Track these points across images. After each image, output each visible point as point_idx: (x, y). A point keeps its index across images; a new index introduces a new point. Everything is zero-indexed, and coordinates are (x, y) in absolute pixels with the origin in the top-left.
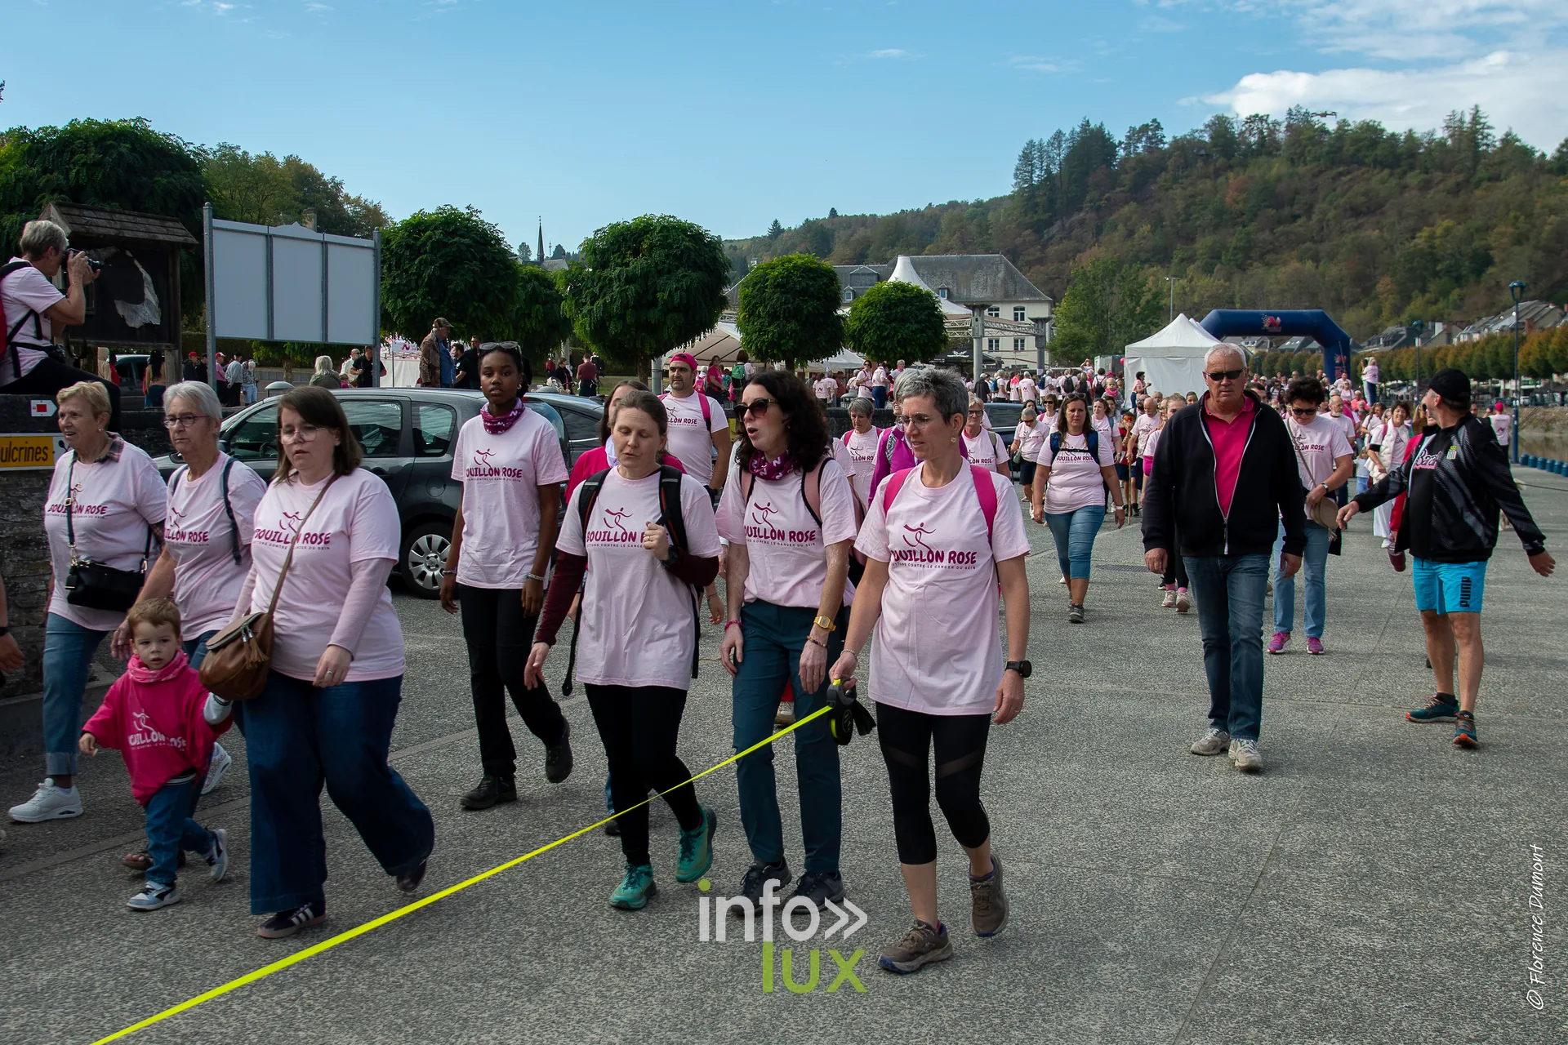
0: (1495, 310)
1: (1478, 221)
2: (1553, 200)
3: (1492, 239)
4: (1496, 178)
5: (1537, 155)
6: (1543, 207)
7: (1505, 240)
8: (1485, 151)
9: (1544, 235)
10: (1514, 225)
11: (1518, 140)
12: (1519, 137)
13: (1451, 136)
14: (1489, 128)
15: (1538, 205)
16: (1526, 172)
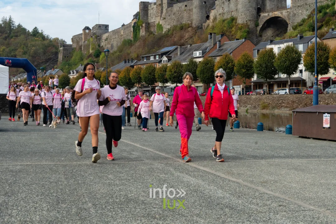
0: (18, 72)
1: (12, 47)
2: (33, 43)
3: (17, 53)
4: (17, 36)
5: (27, 31)
6: (31, 45)
7: (21, 53)
8: (13, 28)
9: (31, 52)
10: (23, 49)
11: (22, 26)
12: (22, 25)
13: (3, 23)
14: (14, 22)
15: (29, 44)
16: (25, 35)
